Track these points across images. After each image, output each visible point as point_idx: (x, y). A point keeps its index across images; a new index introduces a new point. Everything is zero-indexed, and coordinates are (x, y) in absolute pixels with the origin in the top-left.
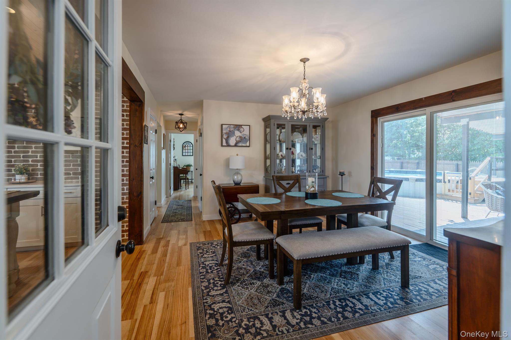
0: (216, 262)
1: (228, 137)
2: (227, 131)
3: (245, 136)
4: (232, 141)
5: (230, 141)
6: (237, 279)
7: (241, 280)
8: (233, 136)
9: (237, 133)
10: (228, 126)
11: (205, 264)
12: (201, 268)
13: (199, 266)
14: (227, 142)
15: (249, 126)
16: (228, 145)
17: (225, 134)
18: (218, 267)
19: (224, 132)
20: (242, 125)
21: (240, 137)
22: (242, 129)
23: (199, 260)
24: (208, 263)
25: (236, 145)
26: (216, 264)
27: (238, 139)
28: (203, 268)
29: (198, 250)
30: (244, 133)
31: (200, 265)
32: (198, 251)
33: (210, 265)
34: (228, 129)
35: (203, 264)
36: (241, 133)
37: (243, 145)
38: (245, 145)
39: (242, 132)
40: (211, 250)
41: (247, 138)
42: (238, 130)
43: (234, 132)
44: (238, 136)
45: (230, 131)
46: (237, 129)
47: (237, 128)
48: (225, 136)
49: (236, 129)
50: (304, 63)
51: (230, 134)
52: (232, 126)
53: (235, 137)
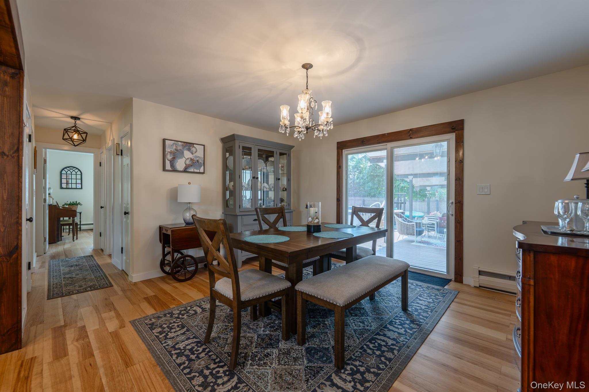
0: (195, 340)
1: (174, 158)
2: (172, 150)
3: (197, 159)
4: (180, 164)
5: (177, 164)
6: (243, 355)
7: (249, 355)
8: (181, 158)
9: (187, 154)
10: (173, 142)
11: (179, 349)
12: (176, 356)
13: (171, 355)
14: (172, 165)
15: (204, 146)
16: (174, 170)
17: (169, 154)
18: (204, 347)
19: (168, 150)
20: (194, 144)
21: (191, 159)
22: (194, 149)
23: (164, 345)
24: (184, 346)
25: (185, 171)
26: (198, 342)
27: (188, 162)
28: (179, 355)
29: (152, 329)
30: (197, 154)
31: (170, 352)
32: (154, 331)
33: (189, 347)
34: (174, 147)
35: (176, 349)
36: (192, 154)
37: (196, 171)
38: (198, 171)
39: (193, 152)
40: (176, 324)
41: (200, 161)
42: (189, 150)
43: (183, 153)
44: (188, 158)
45: (176, 150)
46: (187, 149)
47: (187, 147)
48: (169, 157)
49: (186, 148)
50: (307, 69)
51: (176, 155)
52: (180, 143)
53: (184, 159)
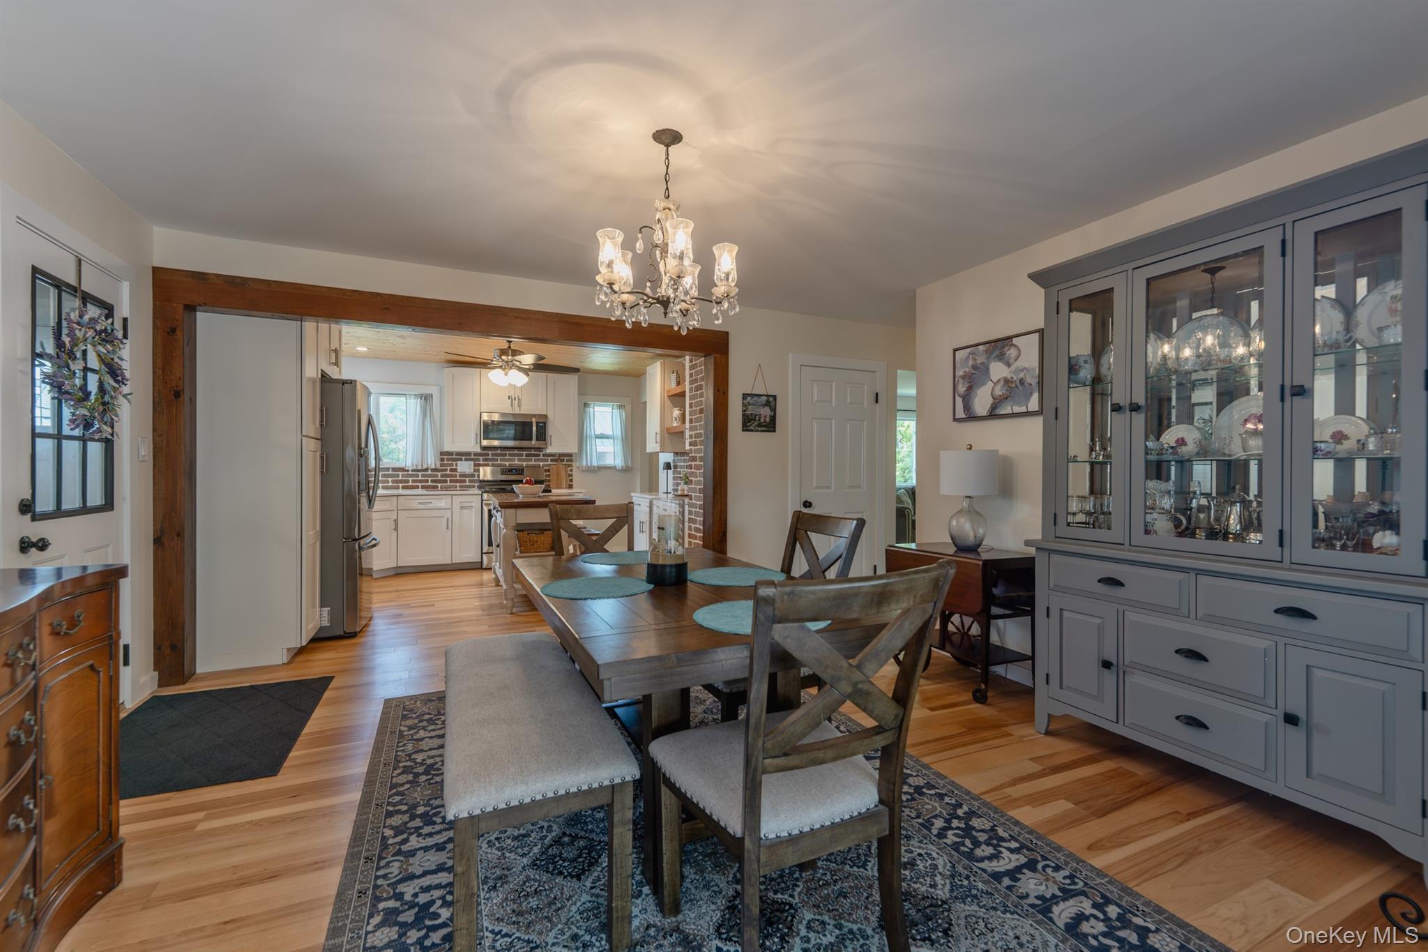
1: (970, 388)
2: (967, 370)
3: (1021, 375)
4: (982, 403)
5: (976, 400)
8: (984, 383)
9: (998, 371)
10: (968, 350)
14: (967, 407)
15: (1040, 332)
16: (971, 417)
17: (961, 381)
19: (960, 373)
20: (1011, 338)
21: (1007, 381)
22: (1012, 352)
25: (992, 415)
27: (999, 391)
30: (1019, 364)
34: (971, 362)
36: (1009, 365)
37: (1017, 409)
38: (1023, 409)
39: (1011, 361)
41: (1029, 380)
42: (1001, 357)
43: (988, 369)
44: (999, 380)
45: (975, 367)
46: (997, 357)
47: (997, 352)
48: (962, 389)
49: (994, 355)
51: (975, 377)
52: (981, 348)
53: (990, 384)
